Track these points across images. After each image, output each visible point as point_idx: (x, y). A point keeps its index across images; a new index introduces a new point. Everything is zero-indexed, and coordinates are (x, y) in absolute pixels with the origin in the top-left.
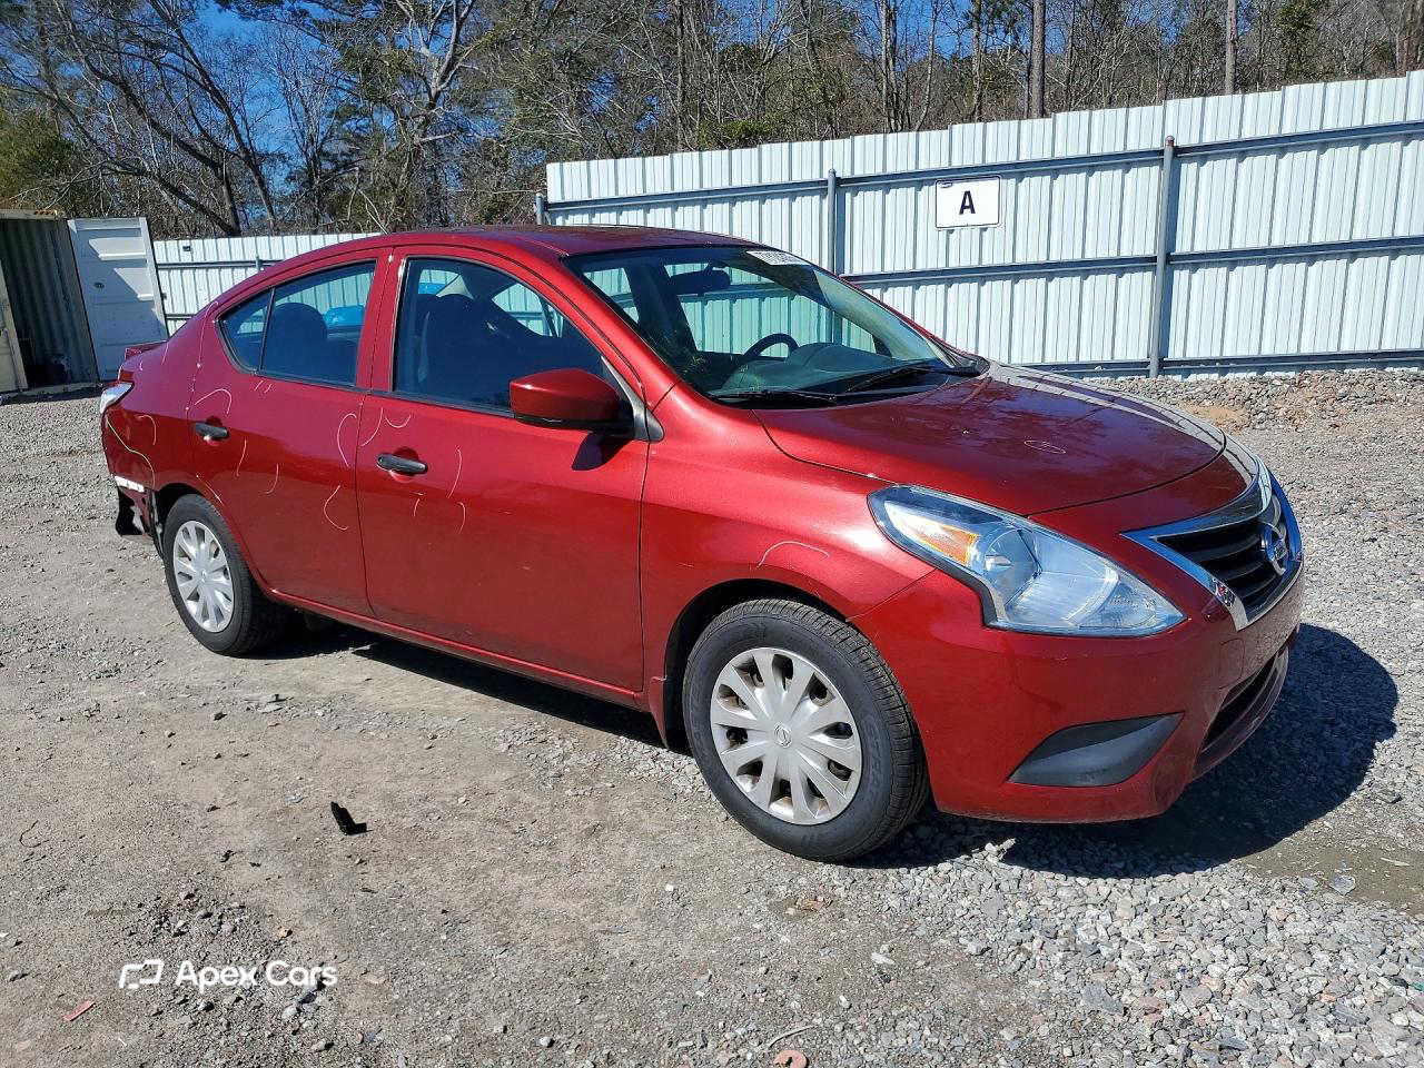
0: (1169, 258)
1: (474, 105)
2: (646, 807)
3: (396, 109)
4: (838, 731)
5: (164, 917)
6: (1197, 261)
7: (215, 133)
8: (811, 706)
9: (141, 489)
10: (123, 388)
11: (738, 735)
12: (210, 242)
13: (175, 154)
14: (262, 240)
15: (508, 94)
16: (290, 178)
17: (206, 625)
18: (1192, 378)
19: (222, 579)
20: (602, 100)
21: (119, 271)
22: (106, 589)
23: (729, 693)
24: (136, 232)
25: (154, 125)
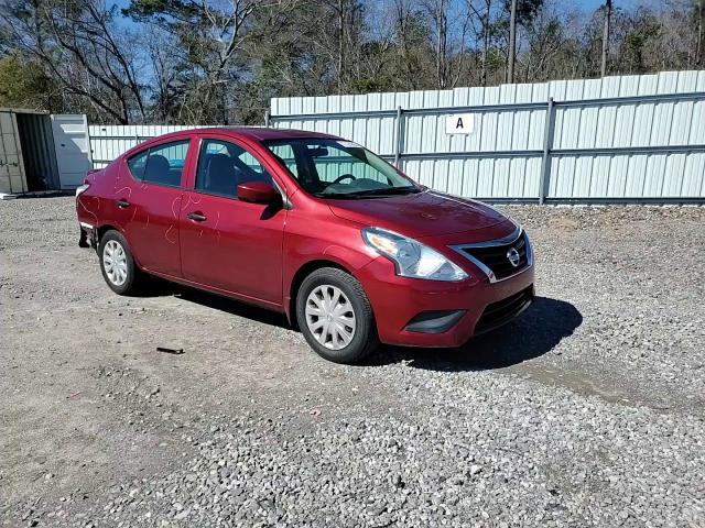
0: (549, 152)
1: (243, 67)
2: (283, 348)
3: (205, 67)
4: (348, 315)
5: (103, 371)
6: (562, 153)
7: (118, 75)
8: (340, 306)
9: (91, 227)
10: (87, 186)
11: (315, 318)
12: (115, 127)
13: (99, 85)
14: (139, 127)
15: (259, 63)
16: (153, 98)
17: (115, 283)
18: (559, 206)
19: (123, 264)
20: (305, 66)
21: (74, 140)
22: (72, 272)
23: (312, 303)
24: (81, 122)
25: (90, 70)
